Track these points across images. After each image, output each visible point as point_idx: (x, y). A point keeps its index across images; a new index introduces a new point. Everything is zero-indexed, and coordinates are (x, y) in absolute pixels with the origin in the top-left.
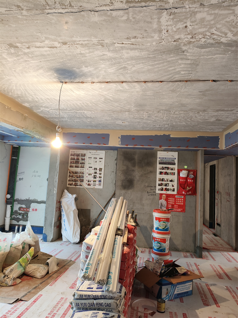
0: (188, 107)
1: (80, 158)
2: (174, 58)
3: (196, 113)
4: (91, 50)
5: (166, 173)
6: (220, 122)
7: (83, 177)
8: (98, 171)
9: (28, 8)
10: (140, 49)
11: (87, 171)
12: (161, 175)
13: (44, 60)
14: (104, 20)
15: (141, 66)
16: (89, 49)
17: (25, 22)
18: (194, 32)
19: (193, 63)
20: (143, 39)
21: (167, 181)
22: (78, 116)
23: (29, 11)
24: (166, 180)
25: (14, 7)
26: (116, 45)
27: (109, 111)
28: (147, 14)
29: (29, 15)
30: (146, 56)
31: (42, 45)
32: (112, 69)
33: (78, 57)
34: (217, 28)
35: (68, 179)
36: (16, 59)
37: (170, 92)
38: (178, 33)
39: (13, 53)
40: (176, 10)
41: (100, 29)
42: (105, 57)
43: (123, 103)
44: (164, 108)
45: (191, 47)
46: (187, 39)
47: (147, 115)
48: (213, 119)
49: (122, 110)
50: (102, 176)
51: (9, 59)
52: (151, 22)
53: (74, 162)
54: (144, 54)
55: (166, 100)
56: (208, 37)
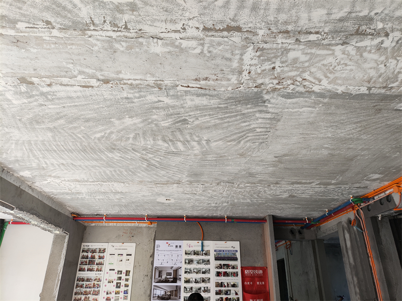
0: (258, 177)
1: (97, 255)
2: (251, 110)
3: (266, 186)
4: (142, 94)
5: (226, 274)
6: (294, 199)
7: (99, 286)
8: (123, 276)
9: (62, 27)
10: (209, 96)
11: (107, 276)
12: (218, 278)
13: (69, 105)
14: (169, 52)
15: (207, 118)
16: (140, 91)
17: (53, 46)
18: (282, 76)
19: (274, 118)
20: (217, 82)
21: (228, 287)
22: (103, 191)
23: (64, 31)
24: (226, 285)
25: (40, 23)
26: (180, 88)
27: (151, 182)
28: (228, 47)
29: (61, 36)
30: (216, 106)
31: (72, 82)
32: (167, 121)
33: (121, 103)
34: (310, 72)
35: (75, 290)
36: (27, 102)
37: (238, 156)
38: (262, 75)
39: (23, 93)
40: (265, 46)
41: (161, 64)
42: (161, 104)
43: (173, 171)
44: (226, 179)
45: (275, 96)
46: (271, 85)
47: (202, 188)
48: (285, 195)
49: (168, 181)
50: (130, 283)
51: (14, 102)
52: (230, 60)
53: (86, 262)
54: (214, 102)
55: (230, 167)
56: (298, 84)
